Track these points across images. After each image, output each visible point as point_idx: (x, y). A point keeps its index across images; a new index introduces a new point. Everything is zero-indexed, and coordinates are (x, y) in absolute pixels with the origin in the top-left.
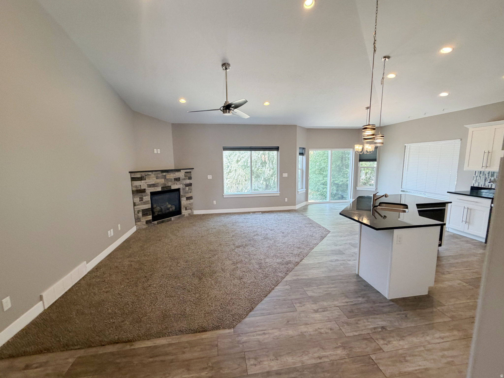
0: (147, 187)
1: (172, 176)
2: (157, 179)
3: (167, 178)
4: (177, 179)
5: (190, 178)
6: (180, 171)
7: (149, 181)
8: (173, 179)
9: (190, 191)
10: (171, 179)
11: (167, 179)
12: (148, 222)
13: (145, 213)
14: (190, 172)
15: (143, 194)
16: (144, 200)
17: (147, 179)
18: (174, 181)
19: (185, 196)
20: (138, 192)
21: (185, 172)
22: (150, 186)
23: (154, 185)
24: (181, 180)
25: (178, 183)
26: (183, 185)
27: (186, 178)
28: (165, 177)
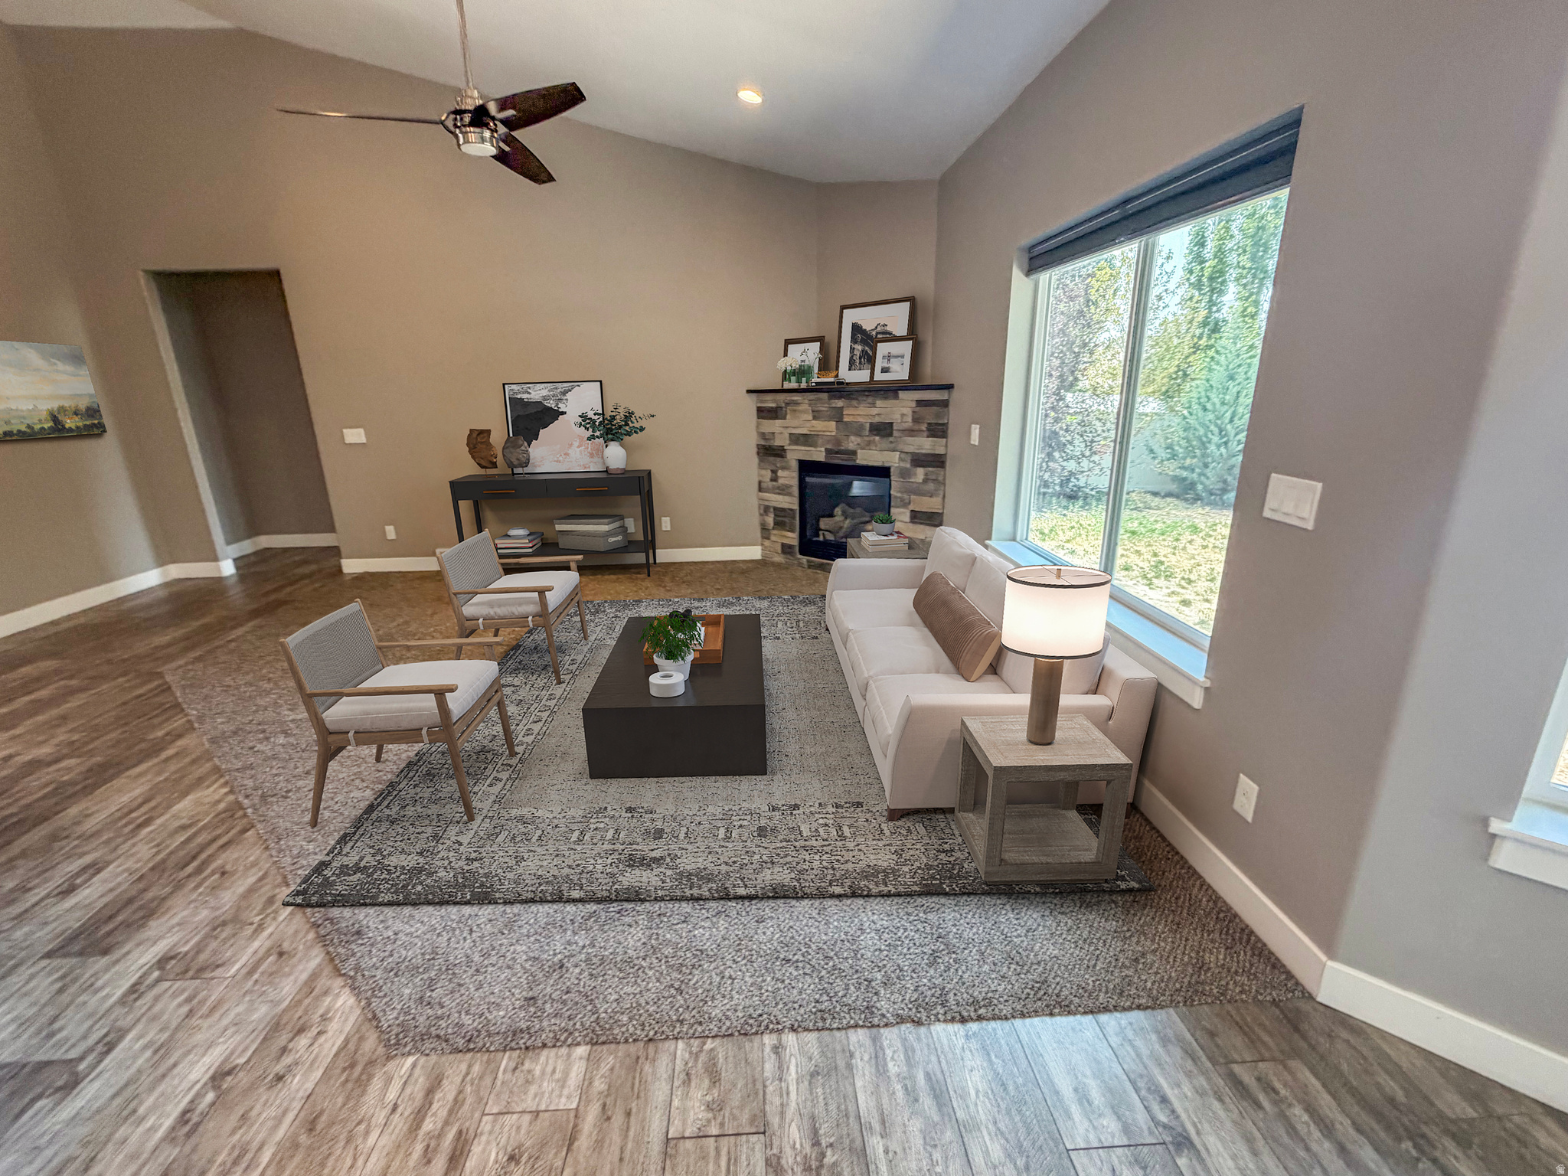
0: (788, 442)
1: (862, 413)
2: (815, 418)
3: (846, 419)
4: (883, 430)
5: (938, 431)
6: (896, 397)
7: (795, 423)
8: (868, 425)
9: (931, 486)
10: (861, 426)
11: (846, 423)
12: (786, 549)
13: (781, 517)
14: (945, 404)
15: (779, 462)
16: (781, 481)
17: (788, 417)
18: (867, 433)
19: (905, 504)
20: (769, 452)
21: (919, 403)
22: (797, 439)
23: (805, 439)
24: (895, 433)
25: (883, 443)
26: (903, 456)
27: (916, 427)
28: (838, 416)
